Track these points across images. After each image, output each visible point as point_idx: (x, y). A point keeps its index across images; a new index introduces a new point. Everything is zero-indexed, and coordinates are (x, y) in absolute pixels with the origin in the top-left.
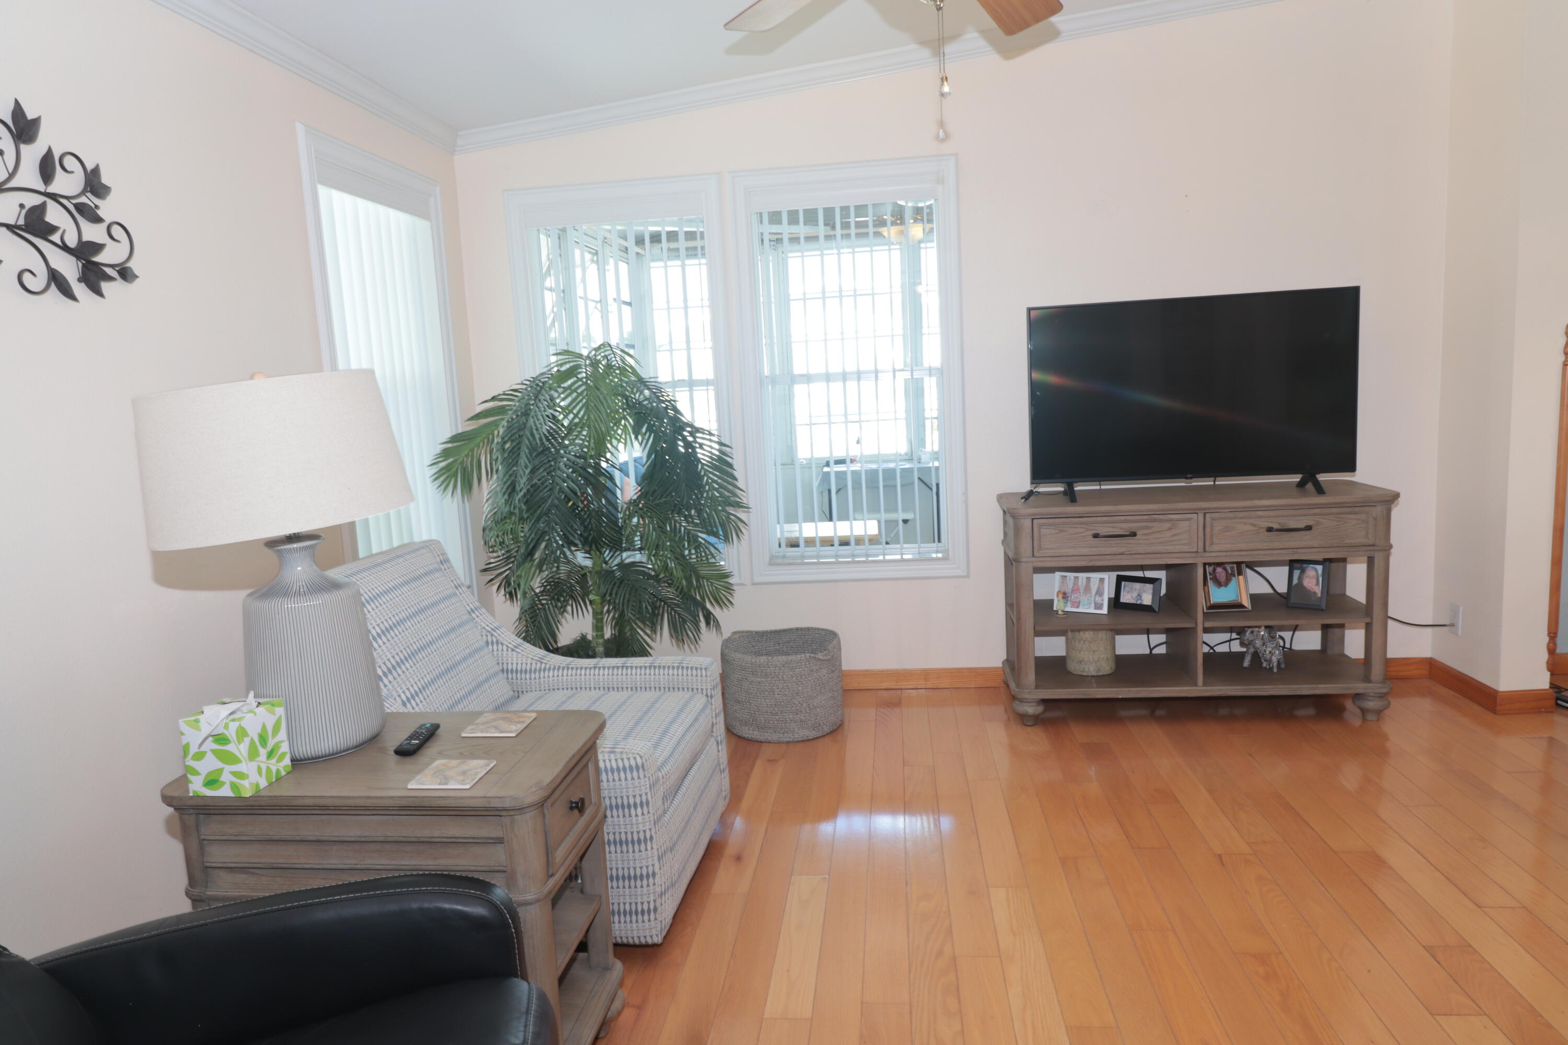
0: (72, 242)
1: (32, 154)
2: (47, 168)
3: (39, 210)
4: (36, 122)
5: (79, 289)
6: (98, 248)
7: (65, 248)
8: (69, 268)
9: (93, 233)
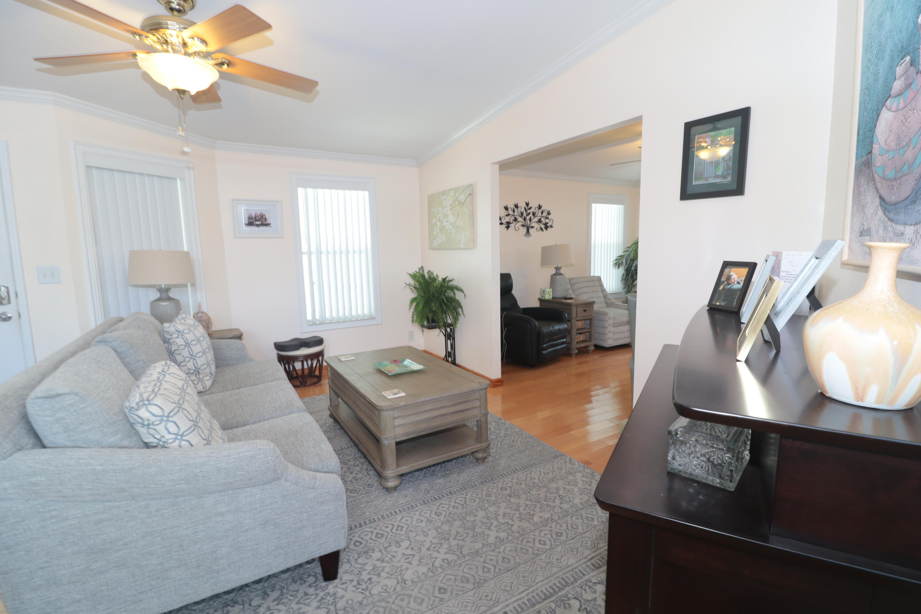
0: (544, 222)
1: (540, 211)
2: (542, 213)
3: (540, 219)
4: (542, 206)
5: (544, 230)
6: (547, 223)
7: (543, 224)
8: (543, 227)
9: (547, 221)
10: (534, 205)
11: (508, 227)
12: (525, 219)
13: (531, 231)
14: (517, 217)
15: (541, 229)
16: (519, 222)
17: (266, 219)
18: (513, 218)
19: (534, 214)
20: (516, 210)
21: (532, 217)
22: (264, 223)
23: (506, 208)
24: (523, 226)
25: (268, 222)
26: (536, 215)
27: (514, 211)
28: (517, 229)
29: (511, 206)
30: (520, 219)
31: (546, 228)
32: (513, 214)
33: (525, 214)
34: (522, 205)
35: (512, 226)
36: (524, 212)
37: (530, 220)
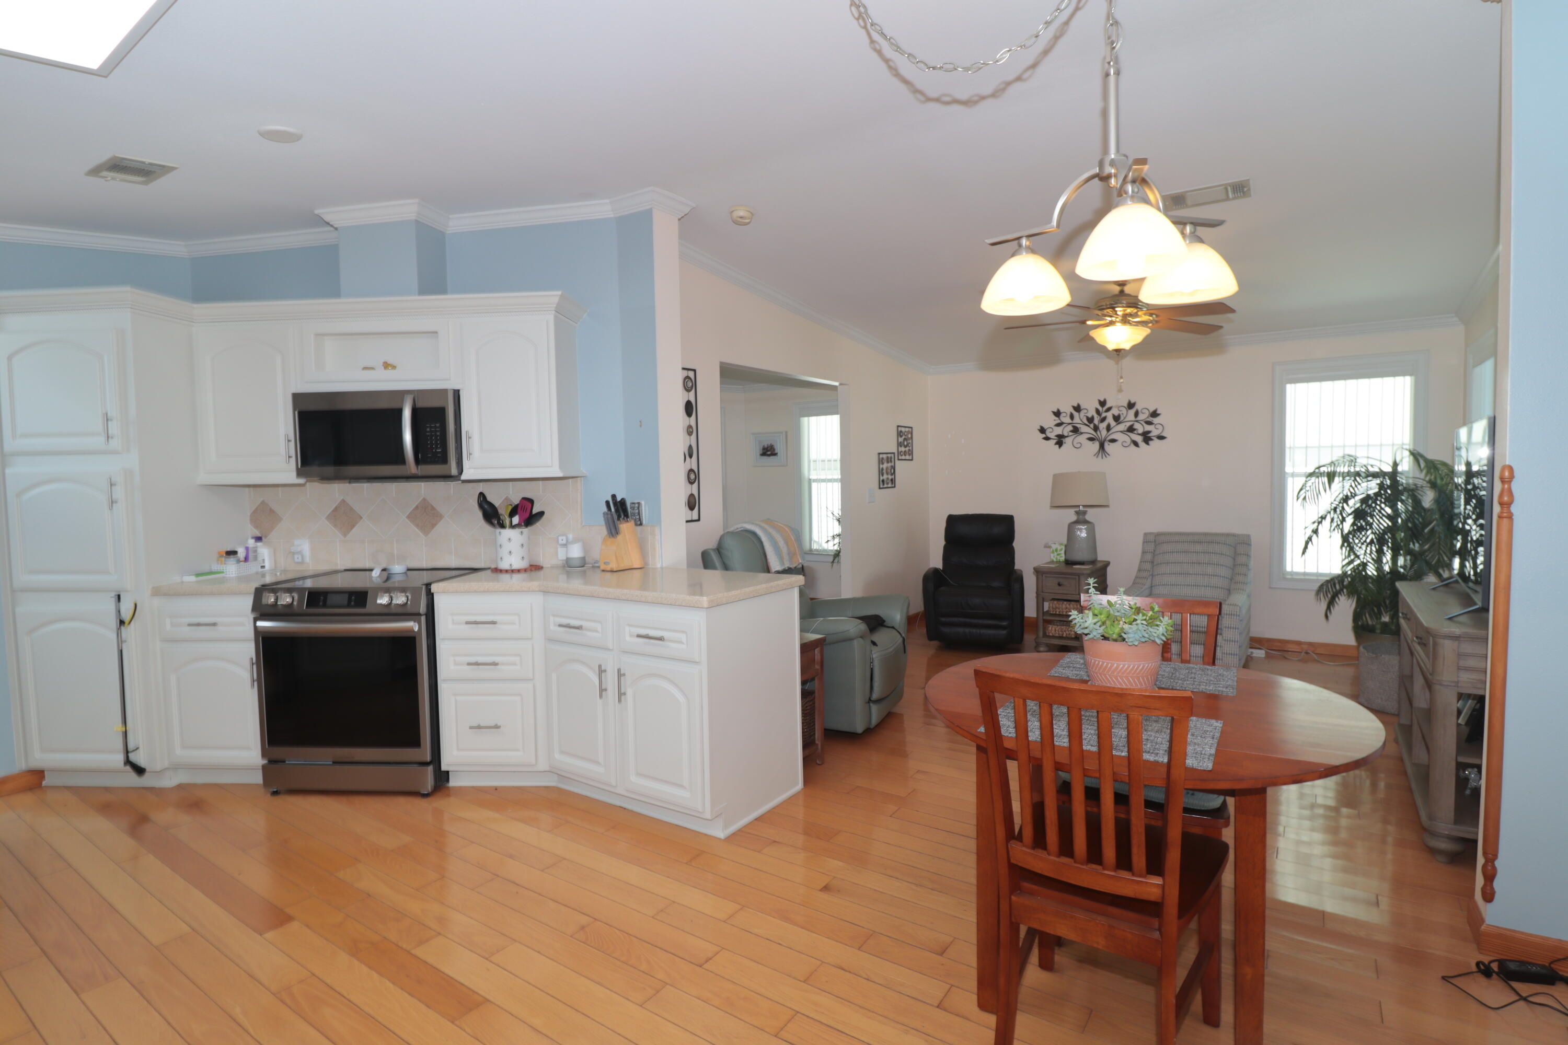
0: (1142, 432)
1: (1133, 411)
2: (1136, 414)
3: (1133, 426)
4: (1135, 404)
5: (1142, 444)
6: (1149, 432)
7: (1140, 434)
8: (1139, 439)
9: (1150, 428)
10: (1117, 401)
11: (1060, 443)
12: (1096, 429)
13: (1108, 447)
14: (1078, 426)
15: (1136, 444)
16: (1082, 433)
17: (774, 450)
18: (1070, 428)
19: (1117, 419)
20: (1076, 414)
21: (1113, 423)
22: (774, 453)
23: (1057, 414)
24: (1091, 439)
25: (776, 452)
26: (1122, 418)
27: (1072, 417)
28: (1078, 445)
29: (1067, 409)
30: (1084, 429)
31: (1147, 438)
32: (1070, 421)
33: (1096, 421)
34: (1090, 407)
35: (1068, 442)
36: (1096, 416)
37: (1108, 428)
